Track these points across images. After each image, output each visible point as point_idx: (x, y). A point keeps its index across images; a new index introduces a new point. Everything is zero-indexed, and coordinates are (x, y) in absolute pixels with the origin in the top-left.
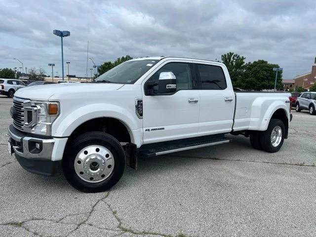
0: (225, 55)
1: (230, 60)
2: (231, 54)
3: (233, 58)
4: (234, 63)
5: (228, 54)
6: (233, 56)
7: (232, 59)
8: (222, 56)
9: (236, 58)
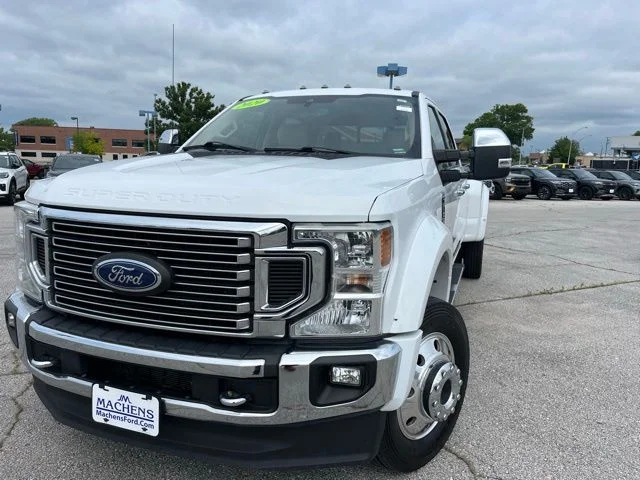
0: (173, 87)
1: (183, 100)
2: (185, 86)
3: (191, 94)
4: (193, 105)
5: (179, 85)
6: (189, 91)
7: (188, 97)
8: (167, 89)
9: (195, 95)
